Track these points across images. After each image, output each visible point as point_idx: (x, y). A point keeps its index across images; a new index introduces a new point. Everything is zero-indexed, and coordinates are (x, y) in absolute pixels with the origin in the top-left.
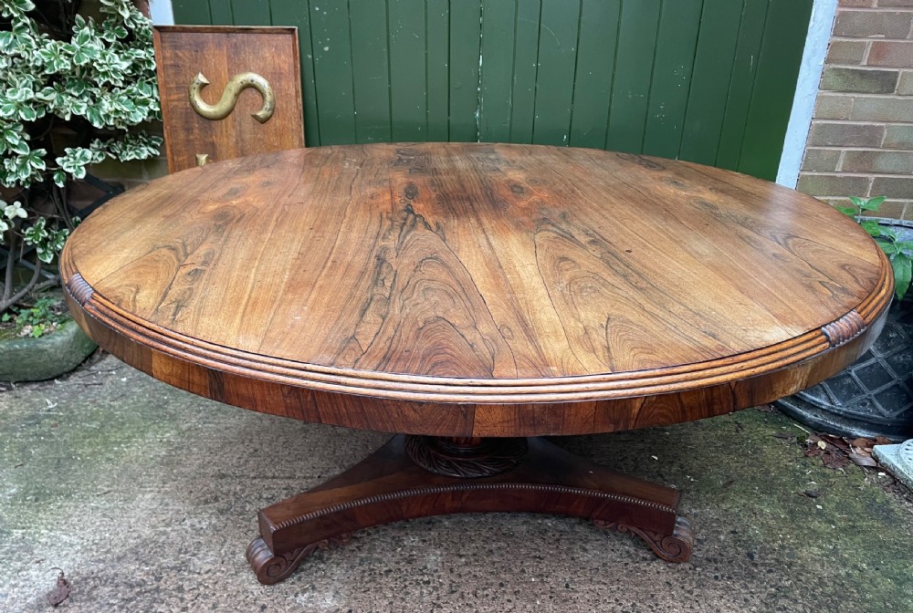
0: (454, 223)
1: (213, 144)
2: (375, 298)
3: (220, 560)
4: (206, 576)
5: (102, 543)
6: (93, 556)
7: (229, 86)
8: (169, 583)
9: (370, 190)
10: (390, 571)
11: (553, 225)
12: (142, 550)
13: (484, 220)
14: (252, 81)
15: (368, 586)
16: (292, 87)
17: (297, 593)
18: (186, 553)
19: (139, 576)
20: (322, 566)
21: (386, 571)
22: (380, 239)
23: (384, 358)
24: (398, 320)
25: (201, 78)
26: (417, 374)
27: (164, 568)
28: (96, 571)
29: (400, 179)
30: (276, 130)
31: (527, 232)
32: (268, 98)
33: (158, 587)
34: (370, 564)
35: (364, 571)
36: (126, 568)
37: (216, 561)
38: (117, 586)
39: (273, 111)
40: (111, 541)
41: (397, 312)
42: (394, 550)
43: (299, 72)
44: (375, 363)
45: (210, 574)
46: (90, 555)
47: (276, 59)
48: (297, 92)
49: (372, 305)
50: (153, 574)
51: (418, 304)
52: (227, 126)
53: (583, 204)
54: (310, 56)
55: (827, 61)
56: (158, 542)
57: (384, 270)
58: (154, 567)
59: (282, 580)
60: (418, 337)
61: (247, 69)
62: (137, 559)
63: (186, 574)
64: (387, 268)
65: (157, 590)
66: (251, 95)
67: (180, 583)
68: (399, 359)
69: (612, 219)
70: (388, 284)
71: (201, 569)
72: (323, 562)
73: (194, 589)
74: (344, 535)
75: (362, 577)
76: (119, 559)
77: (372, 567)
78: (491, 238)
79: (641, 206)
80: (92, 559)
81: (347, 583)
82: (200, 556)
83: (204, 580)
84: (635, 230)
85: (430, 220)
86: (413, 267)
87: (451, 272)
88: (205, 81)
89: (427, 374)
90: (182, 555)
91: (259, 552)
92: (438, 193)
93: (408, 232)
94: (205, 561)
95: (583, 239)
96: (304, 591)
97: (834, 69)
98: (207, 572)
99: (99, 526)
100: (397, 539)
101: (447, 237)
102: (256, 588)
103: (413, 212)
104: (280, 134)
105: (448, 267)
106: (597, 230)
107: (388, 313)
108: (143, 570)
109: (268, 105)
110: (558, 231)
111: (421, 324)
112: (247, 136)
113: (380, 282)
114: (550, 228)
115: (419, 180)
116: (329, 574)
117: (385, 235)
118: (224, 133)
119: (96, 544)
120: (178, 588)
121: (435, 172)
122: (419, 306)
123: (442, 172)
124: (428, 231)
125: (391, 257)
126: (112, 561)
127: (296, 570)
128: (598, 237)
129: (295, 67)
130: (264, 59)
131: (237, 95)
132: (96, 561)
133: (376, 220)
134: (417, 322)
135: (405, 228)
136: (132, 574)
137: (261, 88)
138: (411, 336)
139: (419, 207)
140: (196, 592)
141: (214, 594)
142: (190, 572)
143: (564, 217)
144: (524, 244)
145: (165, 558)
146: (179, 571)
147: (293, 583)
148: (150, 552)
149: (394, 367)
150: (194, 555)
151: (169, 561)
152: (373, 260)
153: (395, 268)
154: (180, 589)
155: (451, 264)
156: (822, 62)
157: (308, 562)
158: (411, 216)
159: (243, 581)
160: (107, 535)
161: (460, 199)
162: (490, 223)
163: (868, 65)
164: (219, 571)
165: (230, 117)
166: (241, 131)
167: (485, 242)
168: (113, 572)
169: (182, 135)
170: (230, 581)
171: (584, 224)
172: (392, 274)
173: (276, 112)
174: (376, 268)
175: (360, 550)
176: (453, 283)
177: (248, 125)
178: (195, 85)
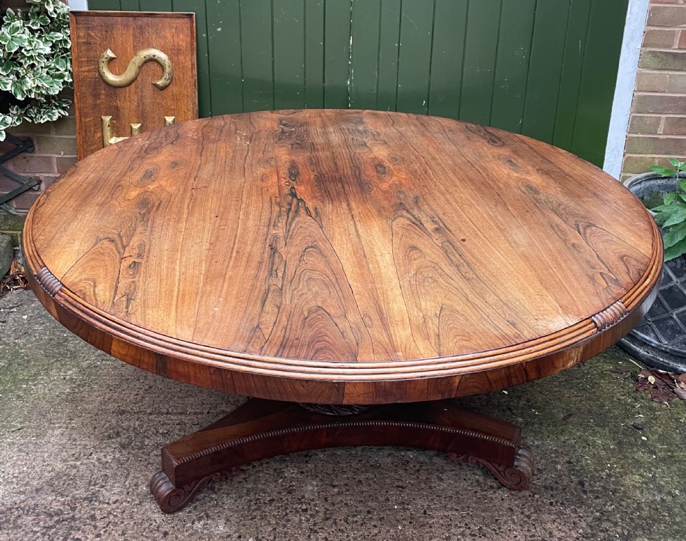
0: (329, 207)
1: (117, 108)
2: (272, 288)
3: (125, 492)
4: (114, 506)
5: (21, 476)
6: (14, 488)
7: (133, 60)
8: (83, 511)
9: (260, 171)
10: (273, 500)
11: (408, 211)
12: (56, 482)
13: (353, 205)
14: (154, 56)
15: (255, 514)
16: (189, 61)
17: (194, 521)
18: (95, 485)
19: (56, 506)
20: (214, 496)
21: (270, 501)
22: (271, 227)
23: (281, 345)
24: (289, 310)
25: (110, 54)
26: (305, 359)
27: (77, 499)
28: (18, 502)
29: (283, 155)
30: (173, 95)
31: (387, 218)
32: (168, 70)
33: (74, 516)
34: (256, 493)
35: (250, 501)
36: (44, 499)
37: (121, 492)
38: (38, 515)
39: (171, 80)
40: (28, 474)
41: (288, 302)
42: (276, 481)
43: (195, 49)
44: (275, 350)
45: (118, 504)
46: (12, 487)
47: (176, 39)
48: (192, 65)
49: (269, 295)
50: (68, 505)
51: (303, 294)
52: (130, 92)
53: (433, 186)
54: (205, 35)
55: (643, 46)
56: (70, 475)
57: (277, 260)
58: (69, 498)
59: (180, 509)
60: (304, 327)
61: (150, 46)
62: (53, 491)
63: (97, 504)
64: (279, 257)
65: (73, 518)
66: (152, 67)
67: (92, 512)
68: (291, 347)
69: (454, 204)
70: (280, 274)
71: (109, 499)
72: (215, 493)
73: (105, 517)
74: (234, 468)
75: (250, 506)
76: (37, 490)
77: (257, 496)
78: (358, 223)
79: (479, 190)
80: (14, 491)
81: (236, 511)
82: (108, 488)
83: (113, 509)
84: (471, 217)
85: (310, 205)
86: (298, 257)
87: (328, 263)
88: (112, 55)
89: (311, 359)
90: (92, 487)
91: (162, 484)
92: (316, 173)
93: (293, 219)
94: (113, 492)
95: (430, 226)
96: (200, 519)
97: (650, 52)
98: (115, 503)
99: (17, 460)
100: (278, 471)
101: (324, 224)
102: (158, 517)
103: (296, 197)
104: (176, 99)
105: (325, 257)
106: (441, 216)
107: (281, 304)
108: (59, 501)
109: (166, 76)
110: (412, 218)
111: (306, 313)
112: (147, 101)
113: (274, 272)
114: (405, 213)
115: (301, 158)
116: (220, 503)
117: (275, 222)
118: (127, 98)
119: (16, 477)
120: (91, 516)
121: (313, 147)
122: (304, 296)
123: (319, 147)
124: (309, 218)
125: (281, 246)
126: (32, 492)
127: (192, 500)
128: (441, 225)
129: (192, 44)
130: (166, 38)
131: (140, 67)
132: (18, 493)
133: (267, 205)
134: (303, 312)
135: (291, 214)
136: (51, 504)
137: (162, 62)
138: (299, 325)
139: (301, 190)
140: (107, 520)
141: (122, 522)
142: (100, 502)
143: (417, 202)
144: (384, 232)
145: (77, 490)
146: (90, 502)
147: (190, 512)
148: (64, 484)
149: (288, 354)
150: (103, 487)
151: (81, 493)
152: (268, 249)
153: (284, 258)
154: (93, 518)
155: (326, 253)
156: (639, 46)
157: (202, 492)
158: (295, 201)
159: (147, 510)
160: (25, 469)
161: (334, 180)
162: (358, 208)
163: (679, 49)
164: (125, 501)
165: (133, 85)
166: (142, 96)
167: (354, 230)
168: (33, 503)
169: (90, 100)
170: (135, 510)
171: (432, 210)
172: (283, 264)
173: (174, 81)
174: (270, 258)
175: (246, 481)
176: (329, 272)
177: (148, 92)
178: (104, 59)
